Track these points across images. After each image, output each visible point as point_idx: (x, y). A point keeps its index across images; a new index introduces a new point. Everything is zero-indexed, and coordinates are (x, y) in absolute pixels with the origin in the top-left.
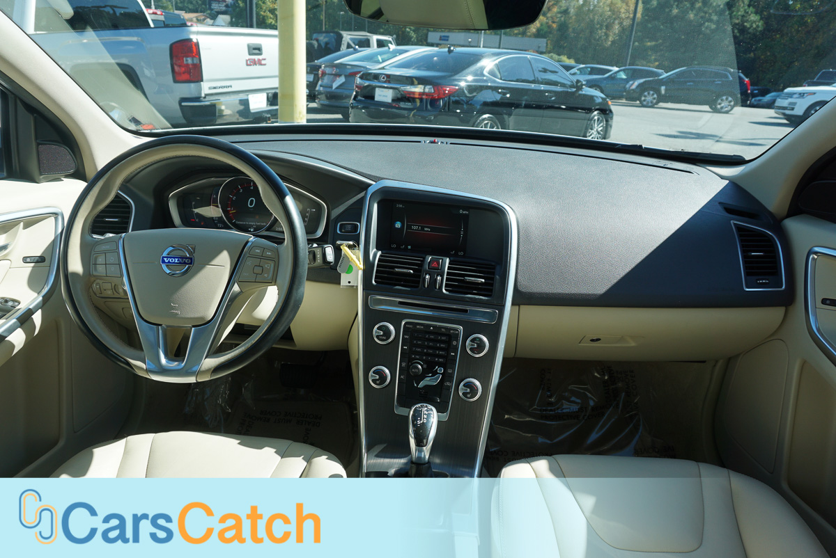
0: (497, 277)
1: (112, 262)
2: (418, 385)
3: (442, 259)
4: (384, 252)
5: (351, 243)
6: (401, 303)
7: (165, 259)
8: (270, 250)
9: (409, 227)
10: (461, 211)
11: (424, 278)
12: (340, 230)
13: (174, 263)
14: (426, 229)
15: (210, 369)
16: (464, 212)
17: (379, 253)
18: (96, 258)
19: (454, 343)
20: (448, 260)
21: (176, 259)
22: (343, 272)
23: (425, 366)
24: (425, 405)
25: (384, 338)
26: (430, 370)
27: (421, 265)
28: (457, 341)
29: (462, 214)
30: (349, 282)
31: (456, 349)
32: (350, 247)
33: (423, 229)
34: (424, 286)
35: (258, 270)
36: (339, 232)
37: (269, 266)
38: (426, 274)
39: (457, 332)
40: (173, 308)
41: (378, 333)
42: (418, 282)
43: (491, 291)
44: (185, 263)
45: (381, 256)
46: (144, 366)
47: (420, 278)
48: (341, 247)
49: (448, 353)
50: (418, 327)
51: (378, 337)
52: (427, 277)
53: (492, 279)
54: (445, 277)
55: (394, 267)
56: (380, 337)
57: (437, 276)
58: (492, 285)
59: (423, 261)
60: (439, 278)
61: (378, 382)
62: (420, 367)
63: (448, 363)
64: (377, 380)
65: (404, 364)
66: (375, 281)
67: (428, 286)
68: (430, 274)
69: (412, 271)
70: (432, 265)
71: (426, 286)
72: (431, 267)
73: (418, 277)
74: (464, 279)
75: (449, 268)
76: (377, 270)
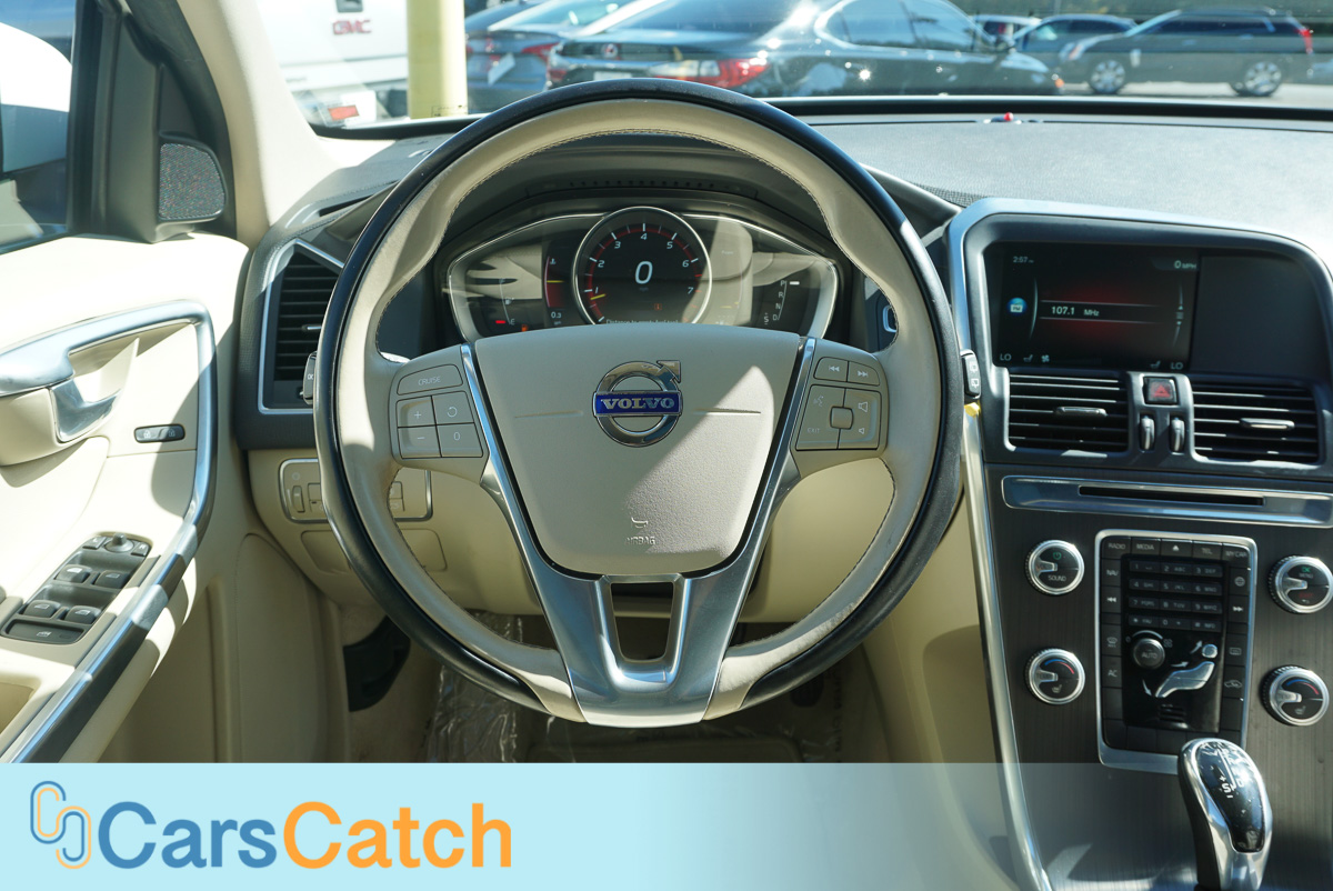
0: (1326, 413)
1: (451, 417)
2: (1154, 691)
3: (1174, 379)
6: (1085, 491)
7: (606, 402)
8: (863, 364)
9: (1045, 310)
10: (1178, 265)
11: (1141, 429)
13: (630, 410)
14: (1087, 312)
15: (745, 685)
16: (1186, 266)
17: (1006, 374)
18: (405, 411)
19: (1239, 581)
20: (1185, 382)
21: (637, 401)
23: (1169, 643)
24: (1219, 741)
25: (1061, 578)
26: (1183, 652)
27: (1125, 395)
28: (1246, 575)
29: (1181, 271)
31: (1242, 596)
33: (1079, 313)
34: (1142, 446)
35: (842, 417)
36: (888, 329)
37: (865, 406)
38: (1142, 416)
39: (1242, 555)
40: (636, 530)
41: (1044, 566)
42: (1124, 438)
43: (1313, 447)
44: (659, 409)
45: (1013, 380)
46: (564, 688)
47: (1127, 427)
49: (1227, 610)
50: (1139, 546)
51: (1043, 577)
52: (1148, 423)
53: (1313, 418)
54: (1192, 420)
55: (1057, 405)
56: (1051, 578)
57: (1172, 417)
58: (1313, 433)
59: (1126, 384)
60: (1179, 424)
61: (1056, 690)
62: (1156, 643)
63: (1230, 632)
64: (1055, 684)
65: (1113, 642)
66: (1012, 442)
67: (1153, 445)
68: (1151, 417)
69: (1103, 411)
70: (1153, 395)
71: (1147, 445)
72: (1151, 399)
73: (1124, 424)
74: (1241, 422)
75: (1197, 399)
76: (1011, 413)
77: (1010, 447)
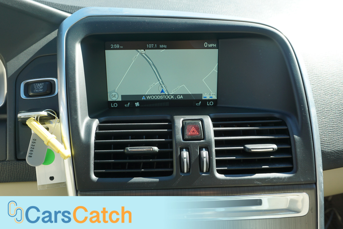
0: (296, 137)
3: (202, 121)
4: (103, 119)
5: (44, 113)
11: (180, 158)
12: (26, 93)
17: (96, 123)
20: (208, 121)
22: (39, 164)
27: (170, 135)
30: (52, 178)
32: (42, 120)
34: (182, 171)
36: (23, 96)
38: (181, 150)
43: (290, 161)
45: (99, 128)
47: (172, 157)
48: (27, 123)
52: (185, 154)
53: (288, 141)
54: (214, 149)
55: (124, 145)
57: (201, 149)
58: (289, 151)
59: (171, 126)
60: (205, 154)
66: (96, 174)
67: (188, 171)
68: (188, 150)
69: (156, 149)
70: (188, 134)
71: (185, 171)
72: (186, 137)
73: (170, 155)
74: (245, 147)
75: (217, 133)
76: (95, 153)
77: (94, 177)
